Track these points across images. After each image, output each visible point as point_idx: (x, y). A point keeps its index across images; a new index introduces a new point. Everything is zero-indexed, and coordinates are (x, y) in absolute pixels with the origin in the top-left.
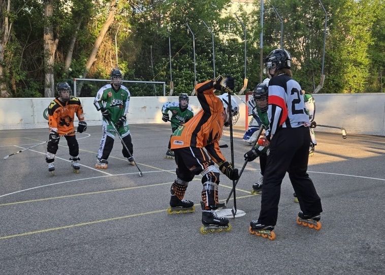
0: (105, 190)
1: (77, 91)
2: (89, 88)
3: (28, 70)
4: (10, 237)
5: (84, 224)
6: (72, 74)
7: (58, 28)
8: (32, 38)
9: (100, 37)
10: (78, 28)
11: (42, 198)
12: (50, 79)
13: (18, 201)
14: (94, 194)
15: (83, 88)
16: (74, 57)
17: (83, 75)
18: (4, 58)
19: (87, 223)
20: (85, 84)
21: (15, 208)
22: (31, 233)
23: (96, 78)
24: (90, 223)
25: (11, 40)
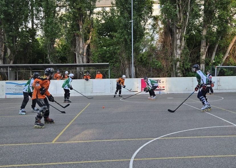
0: (232, 135)
1: (217, 73)
2: (224, 71)
3: (192, 62)
4: (180, 158)
5: (220, 156)
6: (214, 64)
7: (209, 40)
8: (195, 46)
9: (232, 43)
10: (220, 39)
11: (196, 136)
12: (203, 67)
13: (184, 137)
14: (226, 137)
15: (220, 71)
16: (216, 54)
17: (220, 64)
18: (181, 57)
19: (221, 156)
20: (222, 69)
21: (182, 140)
22: (191, 157)
23: (228, 66)
24: (223, 156)
25: (185, 48)
